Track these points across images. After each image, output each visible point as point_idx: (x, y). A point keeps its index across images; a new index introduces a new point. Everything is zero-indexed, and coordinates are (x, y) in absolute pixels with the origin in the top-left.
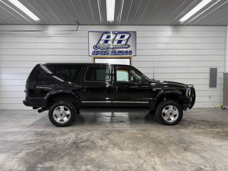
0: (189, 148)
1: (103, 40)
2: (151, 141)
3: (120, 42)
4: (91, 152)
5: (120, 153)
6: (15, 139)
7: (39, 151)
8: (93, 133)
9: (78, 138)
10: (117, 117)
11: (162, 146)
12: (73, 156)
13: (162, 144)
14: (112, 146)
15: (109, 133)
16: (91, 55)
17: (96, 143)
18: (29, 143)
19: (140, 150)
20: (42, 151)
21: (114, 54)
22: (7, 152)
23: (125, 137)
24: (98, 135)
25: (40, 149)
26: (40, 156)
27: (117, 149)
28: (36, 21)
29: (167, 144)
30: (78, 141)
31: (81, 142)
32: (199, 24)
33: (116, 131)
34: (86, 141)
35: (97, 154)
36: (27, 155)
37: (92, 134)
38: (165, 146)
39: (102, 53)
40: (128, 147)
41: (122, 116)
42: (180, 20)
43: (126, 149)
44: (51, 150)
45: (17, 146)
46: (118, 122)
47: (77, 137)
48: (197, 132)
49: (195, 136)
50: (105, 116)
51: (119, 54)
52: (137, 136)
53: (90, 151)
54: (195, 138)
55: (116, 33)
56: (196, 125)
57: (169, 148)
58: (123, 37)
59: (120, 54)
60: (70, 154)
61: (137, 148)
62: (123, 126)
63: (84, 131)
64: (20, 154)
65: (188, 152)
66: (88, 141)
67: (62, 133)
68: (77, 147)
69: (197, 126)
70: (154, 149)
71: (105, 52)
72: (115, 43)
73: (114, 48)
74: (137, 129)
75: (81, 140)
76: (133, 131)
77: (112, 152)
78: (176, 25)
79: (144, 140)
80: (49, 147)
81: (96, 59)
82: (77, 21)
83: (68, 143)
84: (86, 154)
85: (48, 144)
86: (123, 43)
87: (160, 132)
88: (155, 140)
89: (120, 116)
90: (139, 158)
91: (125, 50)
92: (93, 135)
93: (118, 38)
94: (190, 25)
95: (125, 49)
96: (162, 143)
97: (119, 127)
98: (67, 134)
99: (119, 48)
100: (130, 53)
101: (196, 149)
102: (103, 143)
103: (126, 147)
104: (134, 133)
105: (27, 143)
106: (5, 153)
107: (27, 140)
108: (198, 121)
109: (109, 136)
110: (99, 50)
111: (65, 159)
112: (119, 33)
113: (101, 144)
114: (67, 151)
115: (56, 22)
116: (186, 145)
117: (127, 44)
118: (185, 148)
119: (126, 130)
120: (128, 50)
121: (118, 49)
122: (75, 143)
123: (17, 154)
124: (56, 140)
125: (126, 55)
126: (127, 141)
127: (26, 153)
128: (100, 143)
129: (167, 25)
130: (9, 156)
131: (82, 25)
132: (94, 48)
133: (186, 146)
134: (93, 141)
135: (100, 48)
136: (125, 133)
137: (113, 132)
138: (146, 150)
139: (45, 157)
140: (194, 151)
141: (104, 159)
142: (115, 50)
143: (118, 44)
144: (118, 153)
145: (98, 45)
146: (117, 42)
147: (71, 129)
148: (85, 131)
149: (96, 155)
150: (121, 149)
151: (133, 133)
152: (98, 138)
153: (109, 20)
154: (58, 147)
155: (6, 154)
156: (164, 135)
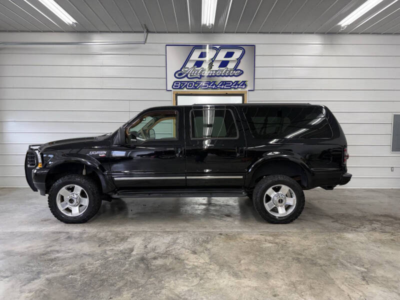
0: (373, 275)
1: (192, 60)
2: (293, 259)
3: (224, 64)
4: (176, 280)
5: (234, 284)
6: (27, 248)
7: (73, 276)
8: (177, 238)
9: (149, 249)
10: (220, 205)
11: (315, 269)
12: (141, 289)
13: (315, 264)
14: (217, 268)
15: (207, 238)
16: (171, 89)
17: (184, 260)
18: (53, 258)
19: (274, 278)
20: (78, 277)
21: (214, 87)
22: (10, 278)
23: (240, 249)
24: (186, 242)
25: (75, 272)
26: (73, 287)
27: (227, 275)
28: (70, 24)
29: (326, 266)
30: (148, 255)
31: (155, 258)
32: (374, 32)
33: (221, 234)
34: (166, 255)
35: (187, 286)
36: (48, 284)
37: (175, 241)
38: (322, 269)
39: (191, 85)
40: (248, 270)
41: (228, 203)
42: (339, 24)
43: (246, 276)
44: (97, 274)
45: (31, 264)
46: (223, 217)
47: (146, 247)
48: (380, 240)
49: (379, 247)
50: (196, 204)
51: (222, 87)
52: (264, 245)
53: (174, 278)
54: (380, 253)
55: (218, 47)
56: (374, 224)
57: (332, 275)
58: (229, 55)
59: (225, 87)
60: (134, 284)
61: (266, 273)
62: (233, 225)
63: (159, 234)
64: (36, 281)
65: (372, 285)
66: (169, 255)
67: (118, 237)
68: (148, 268)
69: (376, 226)
70: (301, 277)
71: (195, 83)
72: (216, 66)
73: (214, 76)
74: (261, 230)
75: (154, 254)
76: (254, 237)
77: (218, 281)
78: (331, 33)
79: (279, 256)
80: (91, 267)
81: (179, 97)
82: (145, 25)
83: (130, 260)
84: (167, 285)
85: (90, 260)
86: (231, 66)
87: (306, 238)
88: (300, 257)
89: (225, 203)
90: (275, 296)
91: (234, 79)
92: (177, 243)
93: (221, 56)
94: (357, 32)
95: (234, 77)
96: (314, 262)
97: (226, 226)
98: (127, 239)
99: (223, 76)
100: (242, 85)
101: (387, 278)
102: (197, 260)
103: (246, 270)
104: (257, 240)
105: (49, 258)
106: (7, 279)
107: (51, 251)
108: (376, 215)
109: (209, 246)
110: (186, 79)
111: (124, 296)
112: (223, 47)
113: (194, 262)
114: (129, 278)
115: (107, 26)
116: (365, 268)
117: (238, 68)
118: (363, 274)
119: (239, 233)
120: (240, 79)
121: (221, 77)
122: (142, 259)
123: (30, 282)
124: (105, 252)
125: (235, 88)
126: (244, 257)
127: (47, 279)
128: (193, 260)
129: (313, 33)
130: (13, 287)
131: (154, 32)
132: (177, 75)
133: (366, 270)
134: (178, 255)
135: (187, 76)
136: (239, 239)
137: (215, 237)
138: (285, 279)
139: (85, 290)
140: (384, 283)
141: (203, 297)
142: (216, 79)
143: (221, 68)
144: (230, 284)
145: (183, 70)
146: (219, 64)
147: (135, 230)
148: (161, 234)
149: (186, 289)
150: (236, 275)
151: (254, 240)
152: (187, 250)
153: (205, 23)
154: (110, 268)
155: (8, 281)
156: (315, 244)
